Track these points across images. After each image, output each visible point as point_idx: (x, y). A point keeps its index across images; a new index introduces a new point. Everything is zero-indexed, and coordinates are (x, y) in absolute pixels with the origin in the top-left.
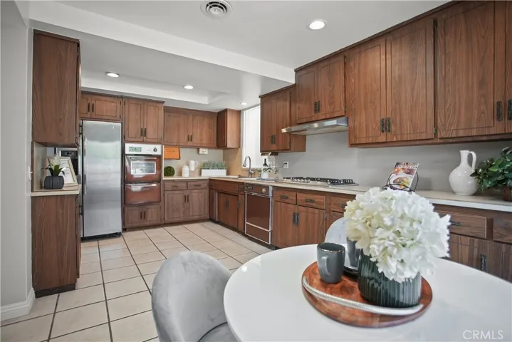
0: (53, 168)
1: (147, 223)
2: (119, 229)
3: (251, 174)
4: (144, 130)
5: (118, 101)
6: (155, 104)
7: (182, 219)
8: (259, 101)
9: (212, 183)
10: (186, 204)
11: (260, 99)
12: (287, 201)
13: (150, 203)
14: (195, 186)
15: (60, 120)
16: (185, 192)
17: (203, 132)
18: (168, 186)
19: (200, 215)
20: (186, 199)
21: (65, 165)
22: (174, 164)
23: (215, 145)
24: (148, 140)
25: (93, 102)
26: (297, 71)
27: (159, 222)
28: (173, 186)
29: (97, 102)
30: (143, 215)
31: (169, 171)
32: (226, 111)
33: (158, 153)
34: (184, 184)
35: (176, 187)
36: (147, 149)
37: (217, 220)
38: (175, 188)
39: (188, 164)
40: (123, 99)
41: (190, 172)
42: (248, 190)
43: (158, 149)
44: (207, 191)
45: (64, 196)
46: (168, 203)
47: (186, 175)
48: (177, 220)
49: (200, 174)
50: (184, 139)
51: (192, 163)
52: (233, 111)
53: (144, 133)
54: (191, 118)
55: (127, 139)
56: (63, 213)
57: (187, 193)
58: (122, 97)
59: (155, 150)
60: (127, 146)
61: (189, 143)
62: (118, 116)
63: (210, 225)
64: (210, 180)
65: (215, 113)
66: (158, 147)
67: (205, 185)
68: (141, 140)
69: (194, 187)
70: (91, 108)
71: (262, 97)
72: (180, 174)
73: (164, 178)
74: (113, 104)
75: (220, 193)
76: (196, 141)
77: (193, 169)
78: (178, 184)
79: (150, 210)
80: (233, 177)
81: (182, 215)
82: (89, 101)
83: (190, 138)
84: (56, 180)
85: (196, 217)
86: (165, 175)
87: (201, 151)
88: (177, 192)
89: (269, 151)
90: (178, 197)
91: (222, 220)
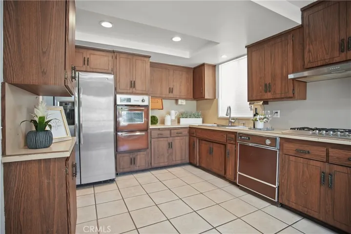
0: (37, 119)
1: (137, 168)
2: (112, 176)
3: (231, 122)
4: (133, 82)
5: (110, 55)
6: (142, 58)
7: (166, 164)
8: (245, 51)
9: (192, 130)
10: (170, 150)
11: (246, 49)
12: (307, 156)
13: (139, 150)
14: (177, 133)
15: (44, 53)
16: (169, 138)
17: (182, 85)
18: (154, 134)
19: (182, 160)
20: (170, 145)
21: (55, 116)
22: (158, 114)
23: (192, 97)
24: (137, 92)
25: (89, 57)
26: (303, 10)
27: (147, 167)
28: (158, 134)
29: (92, 56)
30: (133, 161)
31: (154, 120)
32: (203, 65)
33: (146, 103)
34: (168, 132)
35: (161, 134)
36: (136, 100)
37: (198, 165)
38: (160, 136)
39: (169, 114)
40: (114, 53)
41: (172, 121)
42: (242, 140)
43: (146, 100)
44: (187, 138)
45: (50, 159)
46: (154, 149)
47: (168, 124)
48: (162, 165)
49: (179, 122)
50: (166, 91)
51: (173, 112)
52: (209, 65)
53: (133, 85)
54: (171, 72)
55: (118, 90)
56: (49, 183)
57: (170, 140)
58: (114, 52)
59: (143, 101)
60: (118, 96)
61: (171, 95)
62: (110, 69)
63: (190, 168)
64: (190, 127)
65: (192, 68)
66: (146, 98)
67: (186, 132)
68: (131, 91)
69: (177, 135)
70: (86, 62)
71: (248, 47)
72: (163, 122)
73: (151, 127)
74: (106, 58)
75: (201, 140)
76: (176, 92)
77: (173, 118)
78: (163, 132)
79: (138, 157)
80: (210, 125)
81: (166, 160)
82: (85, 56)
83: (171, 91)
84: (41, 136)
85: (179, 162)
86: (151, 124)
87: (180, 102)
88: (162, 139)
89: (260, 100)
90: (163, 144)
91: (203, 165)
